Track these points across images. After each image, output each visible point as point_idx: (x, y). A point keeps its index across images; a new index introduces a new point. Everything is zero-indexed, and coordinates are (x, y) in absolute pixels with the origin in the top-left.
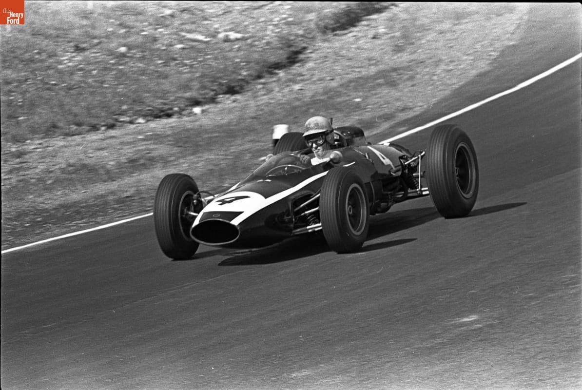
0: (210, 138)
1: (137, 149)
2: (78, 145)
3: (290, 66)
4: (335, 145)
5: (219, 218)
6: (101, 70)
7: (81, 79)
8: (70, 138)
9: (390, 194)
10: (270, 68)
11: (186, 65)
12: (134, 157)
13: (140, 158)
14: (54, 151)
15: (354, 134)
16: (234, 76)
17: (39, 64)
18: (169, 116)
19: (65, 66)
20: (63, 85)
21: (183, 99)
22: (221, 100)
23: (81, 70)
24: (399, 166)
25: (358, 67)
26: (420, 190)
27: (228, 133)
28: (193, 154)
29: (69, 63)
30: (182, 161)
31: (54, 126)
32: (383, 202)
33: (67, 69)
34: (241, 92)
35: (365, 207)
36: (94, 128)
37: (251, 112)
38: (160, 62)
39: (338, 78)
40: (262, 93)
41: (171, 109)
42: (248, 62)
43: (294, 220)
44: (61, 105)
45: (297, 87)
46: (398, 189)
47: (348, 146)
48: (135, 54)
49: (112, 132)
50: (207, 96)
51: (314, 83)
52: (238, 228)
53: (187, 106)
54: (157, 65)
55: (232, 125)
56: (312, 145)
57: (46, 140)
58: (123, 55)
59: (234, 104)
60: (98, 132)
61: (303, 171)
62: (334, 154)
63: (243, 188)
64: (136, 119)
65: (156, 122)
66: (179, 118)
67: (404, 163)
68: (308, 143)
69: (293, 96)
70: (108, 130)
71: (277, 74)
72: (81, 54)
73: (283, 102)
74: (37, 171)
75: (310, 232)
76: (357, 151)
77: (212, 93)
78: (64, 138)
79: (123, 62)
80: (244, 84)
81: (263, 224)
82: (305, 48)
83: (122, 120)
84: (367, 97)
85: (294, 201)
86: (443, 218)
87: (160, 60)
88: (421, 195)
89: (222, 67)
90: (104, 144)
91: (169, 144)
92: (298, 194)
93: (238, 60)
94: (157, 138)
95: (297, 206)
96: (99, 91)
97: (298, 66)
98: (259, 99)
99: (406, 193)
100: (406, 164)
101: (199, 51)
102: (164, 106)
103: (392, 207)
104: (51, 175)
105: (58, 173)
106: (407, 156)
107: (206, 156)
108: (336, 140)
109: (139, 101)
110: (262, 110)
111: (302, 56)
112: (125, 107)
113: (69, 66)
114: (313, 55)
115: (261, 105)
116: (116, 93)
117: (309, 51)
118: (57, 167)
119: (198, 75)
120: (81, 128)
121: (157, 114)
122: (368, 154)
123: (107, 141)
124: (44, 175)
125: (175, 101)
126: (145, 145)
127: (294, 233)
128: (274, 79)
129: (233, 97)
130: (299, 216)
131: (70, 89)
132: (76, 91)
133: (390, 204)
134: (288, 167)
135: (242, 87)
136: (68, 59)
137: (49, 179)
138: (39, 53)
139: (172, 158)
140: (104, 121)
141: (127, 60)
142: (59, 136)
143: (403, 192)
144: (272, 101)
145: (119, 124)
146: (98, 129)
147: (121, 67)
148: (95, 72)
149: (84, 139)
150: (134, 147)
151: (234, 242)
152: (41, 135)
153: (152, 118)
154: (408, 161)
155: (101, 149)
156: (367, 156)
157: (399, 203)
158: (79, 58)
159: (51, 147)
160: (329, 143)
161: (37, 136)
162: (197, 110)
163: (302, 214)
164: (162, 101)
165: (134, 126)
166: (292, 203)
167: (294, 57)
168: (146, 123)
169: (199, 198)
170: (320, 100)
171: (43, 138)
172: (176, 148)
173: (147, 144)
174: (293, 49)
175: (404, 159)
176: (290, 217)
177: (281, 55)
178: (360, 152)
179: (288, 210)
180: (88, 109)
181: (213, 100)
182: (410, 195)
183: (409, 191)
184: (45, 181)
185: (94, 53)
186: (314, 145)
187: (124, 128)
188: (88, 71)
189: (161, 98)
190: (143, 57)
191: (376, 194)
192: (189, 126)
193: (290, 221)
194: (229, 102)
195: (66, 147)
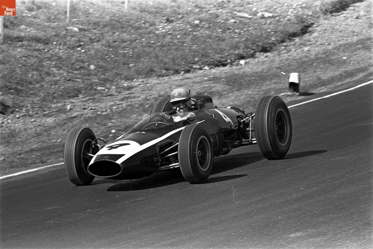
0: (249, 80)
1: (203, 86)
2: (166, 83)
3: (303, 35)
4: (192, 108)
5: (108, 159)
6: (183, 35)
7: (170, 41)
8: (161, 78)
9: (229, 142)
10: (290, 36)
11: (236, 33)
12: (201, 92)
13: (204, 92)
14: (151, 86)
15: (206, 101)
16: (267, 40)
17: (143, 30)
18: (224, 65)
19: (160, 31)
20: (159, 44)
21: (234, 55)
22: (258, 56)
23: (170, 34)
24: (237, 123)
25: (346, 37)
26: (251, 140)
27: (261, 77)
28: (237, 91)
29: (162, 30)
30: (231, 94)
31: (152, 70)
32: (225, 148)
33: (161, 34)
34: (271, 51)
35: (210, 152)
36: (177, 72)
37: (276, 64)
38: (220, 30)
39: (332, 44)
40: (284, 51)
41: (226, 61)
42: (276, 32)
43: (160, 160)
44: (157, 57)
45: (306, 49)
46: (235, 138)
47: (201, 109)
48: (204, 25)
49: (188, 75)
50: (249, 53)
51: (317, 46)
52: (121, 166)
53: (236, 59)
54: (217, 32)
55: (265, 73)
56: (176, 108)
57: (147, 79)
58: (197, 26)
59: (266, 59)
60: (179, 74)
61: (168, 126)
62: (190, 114)
63: (126, 137)
64: (204, 67)
65: (216, 69)
66: (230, 67)
67: (240, 120)
68: (174, 107)
69: (304, 54)
70: (186, 74)
71: (294, 40)
72: (171, 24)
73: (297, 58)
74: (140, 99)
75: (172, 169)
76: (207, 113)
77: (252, 51)
78: (157, 78)
79: (197, 30)
80: (272, 46)
81: (139, 163)
82: (312, 24)
83: (194, 67)
84: (350, 56)
85: (160, 146)
86: (267, 159)
87: (220, 29)
88: (251, 144)
89: (259, 34)
90: (182, 83)
91: (223, 84)
92: (164, 142)
93: (269, 31)
94: (215, 79)
95: (162, 151)
96: (181, 48)
97: (308, 35)
98: (283, 55)
99: (241, 141)
100: (241, 121)
101: (245, 24)
102: (221, 59)
103: (231, 151)
104: (148, 102)
105: (153, 101)
106: (242, 116)
107: (246, 92)
108: (193, 105)
109: (205, 55)
110: (283, 63)
111: (310, 29)
112: (196, 59)
113: (163, 32)
114: (317, 28)
115: (283, 60)
116: (192, 49)
117: (315, 26)
118: (152, 97)
119: (243, 39)
120: (168, 72)
121: (217, 64)
122: (214, 115)
123: (185, 81)
124: (144, 102)
125: (228, 55)
126: (208, 84)
127: (160, 169)
128: (292, 43)
129: (265, 54)
130: (164, 157)
131: (162, 46)
132: (167, 48)
133: (230, 149)
134: (158, 123)
135: (271, 48)
136: (162, 28)
137: (147, 105)
138: (144, 23)
139: (224, 93)
140: (183, 68)
141: (199, 29)
142: (155, 76)
143: (239, 141)
144: (291, 57)
145: (193, 70)
146: (180, 73)
147: (195, 33)
148: (179, 36)
149: (170, 79)
150: (201, 85)
151: (118, 175)
152: (144, 76)
153: (213, 67)
154: (243, 119)
155: (181, 86)
156: (213, 116)
157: (237, 148)
158: (169, 27)
159: (149, 83)
160: (188, 107)
161: (141, 76)
162: (242, 62)
163: (166, 156)
164: (220, 56)
165: (202, 71)
166: (159, 148)
167: (305, 29)
168: (210, 69)
169: (96, 144)
170: (321, 57)
171: (144, 78)
172: (228, 86)
173: (210, 83)
174: (305, 24)
175: (240, 118)
176: (157, 158)
177: (298, 28)
178: (209, 113)
179: (156, 153)
180: (173, 60)
181: (253, 56)
182: (244, 143)
183: (244, 140)
184: (144, 106)
185: (179, 24)
186: (178, 109)
187: (196, 73)
188: (175, 35)
189: (219, 54)
190: (209, 27)
191: (219, 142)
192: (237, 72)
193: (158, 161)
194: (263, 57)
195: (158, 84)
